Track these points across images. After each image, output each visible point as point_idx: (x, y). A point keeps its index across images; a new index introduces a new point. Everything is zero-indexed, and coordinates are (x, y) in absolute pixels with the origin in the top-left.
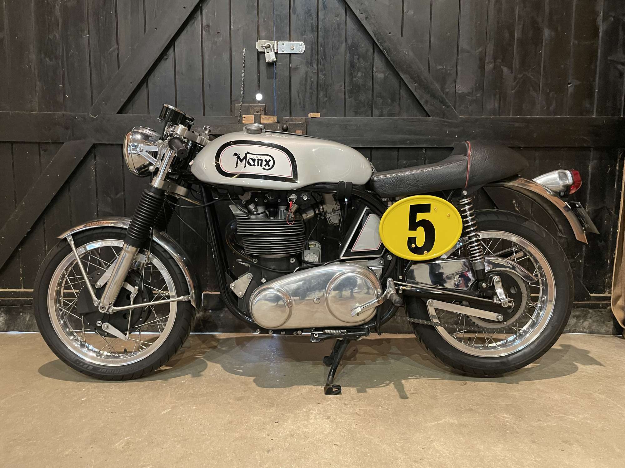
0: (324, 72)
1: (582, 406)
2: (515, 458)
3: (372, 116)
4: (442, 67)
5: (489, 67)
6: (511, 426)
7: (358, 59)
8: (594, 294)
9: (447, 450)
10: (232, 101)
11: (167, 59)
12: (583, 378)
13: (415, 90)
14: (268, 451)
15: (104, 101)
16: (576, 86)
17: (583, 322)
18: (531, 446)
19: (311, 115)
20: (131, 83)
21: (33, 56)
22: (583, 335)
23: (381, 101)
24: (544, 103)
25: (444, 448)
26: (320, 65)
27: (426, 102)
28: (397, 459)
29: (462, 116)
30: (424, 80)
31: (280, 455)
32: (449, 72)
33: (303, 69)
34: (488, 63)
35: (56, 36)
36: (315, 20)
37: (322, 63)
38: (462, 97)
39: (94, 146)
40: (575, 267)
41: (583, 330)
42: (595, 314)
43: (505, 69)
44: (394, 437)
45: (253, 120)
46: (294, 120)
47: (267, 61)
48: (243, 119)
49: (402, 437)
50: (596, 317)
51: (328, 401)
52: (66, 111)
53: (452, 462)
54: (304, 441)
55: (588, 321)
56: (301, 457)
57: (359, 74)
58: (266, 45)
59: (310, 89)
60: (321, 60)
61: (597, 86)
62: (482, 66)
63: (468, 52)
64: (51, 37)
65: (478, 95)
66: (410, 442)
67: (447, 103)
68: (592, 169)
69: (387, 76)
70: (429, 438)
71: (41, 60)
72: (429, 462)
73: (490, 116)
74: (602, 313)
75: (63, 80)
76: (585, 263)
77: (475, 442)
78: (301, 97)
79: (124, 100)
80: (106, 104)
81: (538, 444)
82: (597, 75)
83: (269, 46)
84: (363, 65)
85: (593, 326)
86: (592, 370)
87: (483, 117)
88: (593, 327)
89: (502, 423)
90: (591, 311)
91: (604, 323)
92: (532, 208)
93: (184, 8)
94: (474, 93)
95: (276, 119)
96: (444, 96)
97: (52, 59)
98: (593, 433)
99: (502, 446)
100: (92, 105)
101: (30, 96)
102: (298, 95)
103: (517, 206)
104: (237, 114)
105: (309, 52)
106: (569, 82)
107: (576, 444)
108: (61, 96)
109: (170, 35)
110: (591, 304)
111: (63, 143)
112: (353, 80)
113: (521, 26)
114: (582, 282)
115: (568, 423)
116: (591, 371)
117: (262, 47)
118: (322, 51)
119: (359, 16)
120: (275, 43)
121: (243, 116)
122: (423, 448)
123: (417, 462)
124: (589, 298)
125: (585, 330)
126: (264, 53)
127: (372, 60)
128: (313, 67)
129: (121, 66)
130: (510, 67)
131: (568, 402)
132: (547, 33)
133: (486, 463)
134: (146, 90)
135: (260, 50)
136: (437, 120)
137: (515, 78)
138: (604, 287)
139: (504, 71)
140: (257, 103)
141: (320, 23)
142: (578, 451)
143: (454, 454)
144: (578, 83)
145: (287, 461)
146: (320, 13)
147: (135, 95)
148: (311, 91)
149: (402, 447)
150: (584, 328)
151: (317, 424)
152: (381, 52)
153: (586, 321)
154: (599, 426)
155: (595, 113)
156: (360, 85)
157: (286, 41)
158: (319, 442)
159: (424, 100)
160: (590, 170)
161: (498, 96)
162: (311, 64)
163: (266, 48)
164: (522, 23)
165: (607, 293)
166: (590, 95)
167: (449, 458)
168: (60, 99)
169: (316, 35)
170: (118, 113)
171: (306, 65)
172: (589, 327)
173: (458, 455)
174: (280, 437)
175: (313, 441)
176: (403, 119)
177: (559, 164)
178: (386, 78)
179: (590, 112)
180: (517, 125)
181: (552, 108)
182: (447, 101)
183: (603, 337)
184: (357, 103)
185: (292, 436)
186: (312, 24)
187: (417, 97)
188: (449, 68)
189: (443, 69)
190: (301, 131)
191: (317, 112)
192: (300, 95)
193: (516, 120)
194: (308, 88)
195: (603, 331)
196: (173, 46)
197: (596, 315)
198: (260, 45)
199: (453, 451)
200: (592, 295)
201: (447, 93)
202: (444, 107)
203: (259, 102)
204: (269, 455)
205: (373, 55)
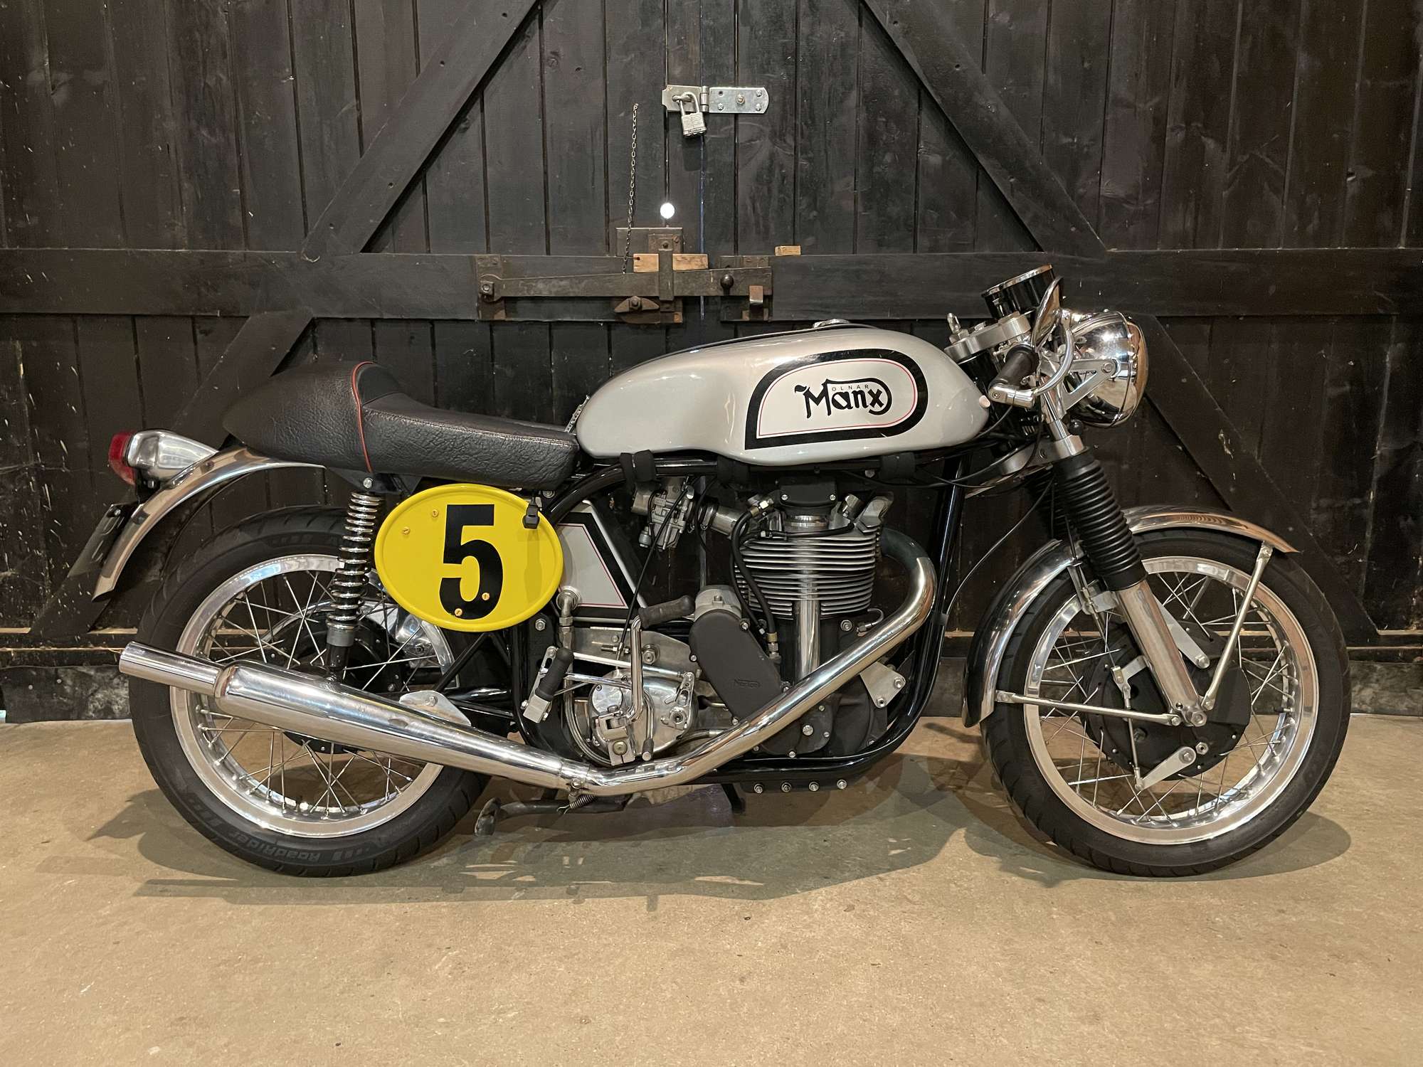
0: (811, 155)
1: (1366, 880)
2: (1238, 992)
3: (915, 252)
4: (1070, 140)
5: (1174, 138)
6: (1224, 922)
7: (886, 123)
8: (1387, 629)
9: (1101, 976)
10: (608, 222)
11: (466, 129)
12: (1366, 817)
13: (1012, 191)
14: (742, 980)
15: (331, 225)
16: (1364, 180)
17: (1360, 690)
18: (1268, 966)
19: (783, 251)
20: (391, 184)
21: (171, 125)
22: (1361, 717)
23: (935, 216)
24: (1295, 217)
25: (1094, 972)
26: (802, 138)
27: (1036, 218)
28: (1002, 996)
29: (1113, 250)
30: (1030, 170)
31: (768, 988)
32: (1085, 150)
33: (763, 149)
34: (1173, 130)
35: (221, 79)
36: (791, 34)
37: (806, 133)
38: (1114, 205)
39: (314, 324)
40: (1348, 573)
41: (1361, 706)
42: (1388, 674)
43: (1210, 144)
44: (990, 950)
45: (655, 265)
46: (745, 263)
47: (685, 133)
48: (635, 261)
49: (1006, 948)
50: (1391, 678)
51: (842, 872)
52: (248, 246)
53: (1113, 1000)
54: (810, 958)
55: (1371, 687)
56: (808, 990)
57: (888, 158)
58: (684, 96)
59: (780, 192)
60: (804, 127)
61: (1409, 181)
62: (1159, 138)
63: (1128, 106)
64: (211, 82)
65: (1149, 202)
66: (1024, 961)
67: (1081, 219)
68: (1393, 360)
69: (950, 161)
70: (1062, 950)
71: (191, 135)
72: (1067, 1000)
73: (1174, 248)
74: (1402, 672)
75: (241, 177)
76: (1369, 565)
77: (1156, 959)
78: (759, 210)
79: (375, 222)
80: (336, 231)
81: (1283, 961)
82: (1412, 157)
83: (690, 99)
84: (896, 138)
85: (1382, 698)
86: (1383, 798)
87: (1158, 250)
88: (1383, 701)
89: (1207, 917)
90: (1378, 667)
91: (1406, 692)
92: (1259, 447)
93: (505, 15)
94: (1140, 197)
95: (706, 263)
96: (1075, 205)
97: (215, 131)
98: (1391, 938)
99: (1211, 968)
100: (306, 235)
101: (169, 213)
102: (753, 204)
103: (1227, 445)
104: (622, 252)
105: (777, 109)
106: (1350, 170)
107: (1359, 961)
108: (238, 213)
109: (475, 78)
110: (1380, 651)
111: (247, 317)
112: (874, 171)
113: (1248, 46)
114: (1361, 604)
115: (1339, 918)
116: (1381, 800)
117: (675, 100)
118: (806, 106)
119: (891, 29)
120: (704, 91)
121: (635, 255)
122: (1051, 973)
123: (1044, 1001)
124: (1375, 639)
125: (1364, 707)
126: (679, 113)
127: (916, 126)
128: (785, 141)
129: (367, 150)
130: (1221, 141)
131: (1337, 871)
132: (1302, 61)
133: (1182, 1002)
134: (422, 198)
135: (671, 107)
136: (1059, 258)
137: (1233, 163)
138: (1409, 614)
139: (1207, 148)
140: (664, 224)
141: (802, 43)
142: (1364, 976)
143: (1116, 985)
144: (1370, 173)
145: (784, 1000)
146: (802, 23)
147: (398, 211)
148: (782, 196)
149: (1009, 970)
150: (1364, 702)
151: (829, 922)
152: (935, 107)
153: (1367, 686)
154: (1404, 922)
155: (1403, 241)
156: (890, 181)
157: (727, 86)
158: (841, 959)
159: (1030, 215)
160: (1388, 365)
161: (1192, 205)
162: (782, 136)
163: (684, 104)
164: (1250, 38)
165: (1415, 628)
166: (1394, 201)
167: (1106, 992)
168: (235, 218)
169: (792, 72)
170: (363, 251)
171: (771, 139)
172: (1374, 700)
173: (1124, 986)
174: (760, 949)
175: (829, 957)
176: (984, 257)
177: (1323, 352)
178: (946, 165)
179: (1393, 238)
180: (1233, 267)
181: (1310, 228)
182: (1081, 216)
183: (1402, 721)
184: (883, 221)
185: (784, 947)
186: (784, 45)
187: (1015, 208)
188: (1086, 142)
189: (1072, 144)
190: (761, 287)
191: (794, 245)
192: (758, 205)
193: (1232, 258)
194: (775, 191)
195: (1403, 707)
196: (479, 101)
197: (1391, 675)
198: (671, 96)
199: (1112, 977)
200: (1382, 632)
201: (1081, 197)
202: (1073, 229)
203: (668, 222)
204: (746, 987)
205: (919, 114)
